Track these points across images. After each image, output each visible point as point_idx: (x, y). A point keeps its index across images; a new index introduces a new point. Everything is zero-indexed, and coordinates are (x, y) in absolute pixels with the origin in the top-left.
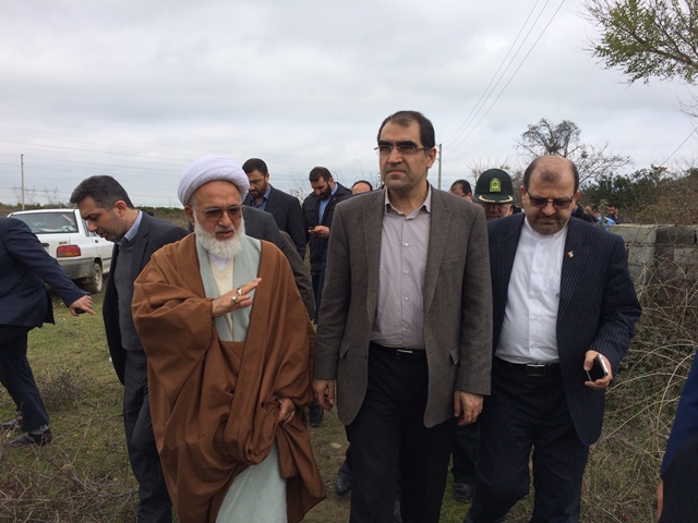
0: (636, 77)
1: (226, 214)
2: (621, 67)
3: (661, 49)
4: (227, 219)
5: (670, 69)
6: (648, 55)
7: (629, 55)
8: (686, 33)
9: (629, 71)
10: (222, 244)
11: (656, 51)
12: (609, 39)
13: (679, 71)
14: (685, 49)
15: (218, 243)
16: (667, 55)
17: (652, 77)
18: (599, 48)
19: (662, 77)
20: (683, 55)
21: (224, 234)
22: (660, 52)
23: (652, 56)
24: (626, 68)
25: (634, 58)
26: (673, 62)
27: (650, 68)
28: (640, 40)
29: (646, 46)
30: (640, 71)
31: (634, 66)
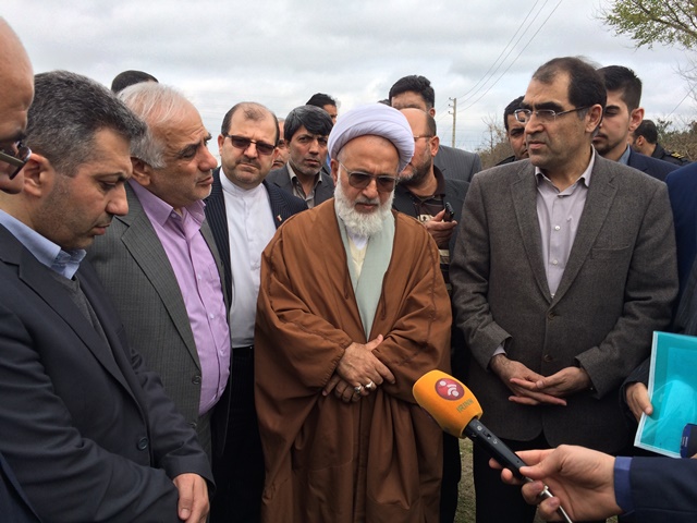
0: (642, 43)
1: (374, 182)
2: (629, 34)
3: (663, 18)
5: (671, 37)
6: (652, 24)
7: (636, 24)
8: (685, 5)
9: (636, 37)
11: (659, 20)
12: (618, 9)
13: (679, 38)
14: (683, 18)
16: (668, 24)
17: (655, 43)
18: (610, 18)
19: (664, 42)
21: (366, 206)
24: (634, 35)
25: (640, 26)
27: (655, 34)
28: (646, 11)
30: (645, 38)
31: (641, 33)
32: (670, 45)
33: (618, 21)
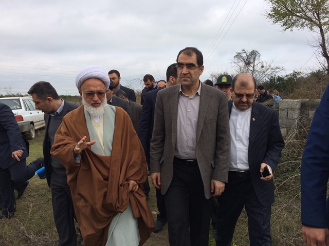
0: (287, 28)
1: (96, 95)
2: (280, 23)
3: (298, 14)
4: (96, 98)
5: (302, 24)
6: (292, 17)
7: (284, 17)
8: (310, 6)
9: (284, 25)
10: (95, 109)
11: (296, 16)
12: (274, 10)
13: (307, 25)
14: (309, 14)
15: (92, 109)
16: (301, 17)
17: (294, 28)
18: (269, 14)
19: (299, 28)
20: (309, 17)
21: (96, 105)
22: (298, 16)
23: (294, 18)
24: (282, 24)
25: (285, 19)
26: (304, 20)
27: (293, 24)
28: (288, 10)
29: (291, 13)
30: (289, 25)
31: (286, 23)
32: (302, 29)
33: (274, 16)
